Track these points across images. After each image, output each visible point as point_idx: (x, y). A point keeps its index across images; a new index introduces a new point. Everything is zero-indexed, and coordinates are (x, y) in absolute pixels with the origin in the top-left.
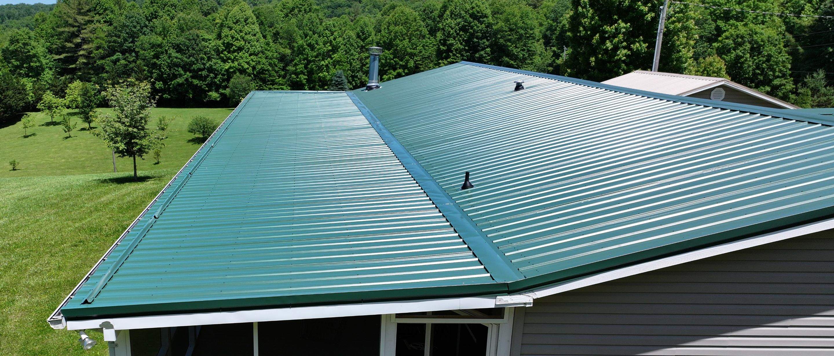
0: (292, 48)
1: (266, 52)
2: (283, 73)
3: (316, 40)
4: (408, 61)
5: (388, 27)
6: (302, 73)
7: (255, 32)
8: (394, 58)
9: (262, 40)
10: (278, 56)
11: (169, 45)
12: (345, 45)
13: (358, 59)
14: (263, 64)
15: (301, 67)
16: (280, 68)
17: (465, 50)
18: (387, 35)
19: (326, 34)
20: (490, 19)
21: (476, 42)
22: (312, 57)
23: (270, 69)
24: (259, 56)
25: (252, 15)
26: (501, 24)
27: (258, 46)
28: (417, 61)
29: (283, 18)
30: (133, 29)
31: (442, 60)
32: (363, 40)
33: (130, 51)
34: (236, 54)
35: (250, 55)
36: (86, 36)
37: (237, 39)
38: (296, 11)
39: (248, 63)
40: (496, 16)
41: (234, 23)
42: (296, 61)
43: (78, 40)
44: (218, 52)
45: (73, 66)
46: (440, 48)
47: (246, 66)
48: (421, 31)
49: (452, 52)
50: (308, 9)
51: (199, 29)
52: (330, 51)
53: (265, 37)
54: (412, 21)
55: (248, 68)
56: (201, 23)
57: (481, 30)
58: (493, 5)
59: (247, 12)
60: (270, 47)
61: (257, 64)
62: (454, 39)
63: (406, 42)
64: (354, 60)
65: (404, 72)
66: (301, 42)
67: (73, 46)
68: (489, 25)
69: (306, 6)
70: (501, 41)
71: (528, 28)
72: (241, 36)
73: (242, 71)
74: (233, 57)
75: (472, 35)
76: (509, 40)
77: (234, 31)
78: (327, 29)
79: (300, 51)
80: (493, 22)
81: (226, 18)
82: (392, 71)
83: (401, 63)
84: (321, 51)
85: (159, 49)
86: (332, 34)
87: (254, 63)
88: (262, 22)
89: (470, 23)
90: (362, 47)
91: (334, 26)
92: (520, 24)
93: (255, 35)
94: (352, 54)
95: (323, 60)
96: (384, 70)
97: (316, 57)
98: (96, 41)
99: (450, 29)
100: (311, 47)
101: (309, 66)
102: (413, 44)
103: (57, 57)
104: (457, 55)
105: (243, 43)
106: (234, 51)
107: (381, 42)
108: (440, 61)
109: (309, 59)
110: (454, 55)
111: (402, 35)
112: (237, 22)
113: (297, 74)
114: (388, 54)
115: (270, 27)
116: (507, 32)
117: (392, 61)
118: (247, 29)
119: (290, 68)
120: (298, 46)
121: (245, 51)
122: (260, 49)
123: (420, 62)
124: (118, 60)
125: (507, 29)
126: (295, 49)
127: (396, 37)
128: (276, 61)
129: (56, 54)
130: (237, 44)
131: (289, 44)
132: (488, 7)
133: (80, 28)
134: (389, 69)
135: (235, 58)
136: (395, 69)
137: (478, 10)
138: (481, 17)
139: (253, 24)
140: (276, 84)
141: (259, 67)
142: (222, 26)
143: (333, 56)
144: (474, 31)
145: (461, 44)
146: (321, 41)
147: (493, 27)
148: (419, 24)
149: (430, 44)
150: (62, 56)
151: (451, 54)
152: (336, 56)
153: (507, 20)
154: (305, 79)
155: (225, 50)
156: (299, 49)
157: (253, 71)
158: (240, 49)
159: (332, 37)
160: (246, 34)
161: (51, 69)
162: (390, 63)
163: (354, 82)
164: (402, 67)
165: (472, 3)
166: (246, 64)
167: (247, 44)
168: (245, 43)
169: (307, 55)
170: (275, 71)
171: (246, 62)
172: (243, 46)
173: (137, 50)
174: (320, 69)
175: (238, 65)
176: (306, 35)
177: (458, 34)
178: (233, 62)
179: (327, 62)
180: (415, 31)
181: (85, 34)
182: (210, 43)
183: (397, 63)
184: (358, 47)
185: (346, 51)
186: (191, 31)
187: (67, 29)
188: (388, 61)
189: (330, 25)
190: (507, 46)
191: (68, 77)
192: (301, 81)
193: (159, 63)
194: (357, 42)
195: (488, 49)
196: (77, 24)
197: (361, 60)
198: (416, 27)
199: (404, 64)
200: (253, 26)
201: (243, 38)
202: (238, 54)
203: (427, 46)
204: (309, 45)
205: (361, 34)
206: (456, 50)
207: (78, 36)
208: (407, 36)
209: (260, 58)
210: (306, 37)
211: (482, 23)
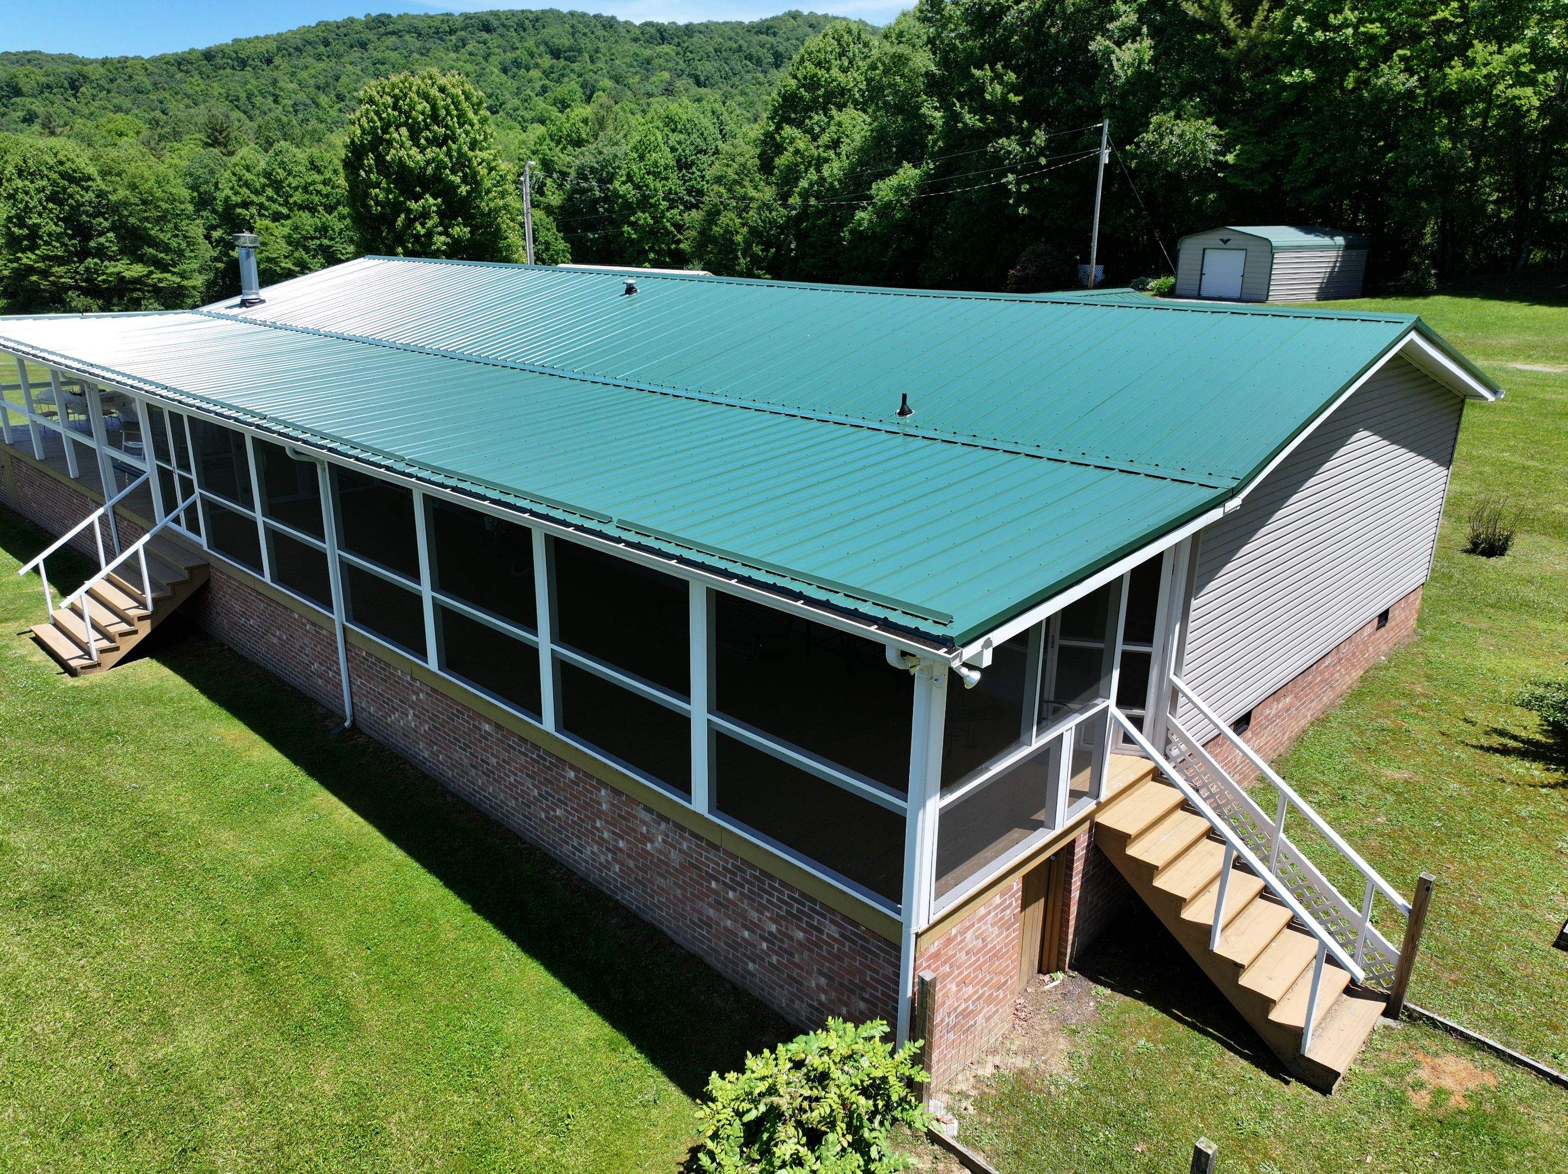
17: (67, 235)
20: (99, 184)
21: (85, 222)
26: (122, 193)
31: (23, 251)
40: (108, 178)
46: (14, 232)
49: (41, 238)
57: (90, 202)
58: (98, 160)
62: (40, 215)
68: (101, 194)
70: (132, 220)
71: (175, 200)
75: (76, 209)
76: (147, 219)
80: (107, 189)
89: (65, 189)
92: (159, 194)
99: (26, 198)
104: (54, 243)
108: (19, 255)
110: (46, 243)
116: (138, 205)
125: (137, 201)
132: (88, 162)
137: (73, 167)
138: (81, 179)
144: (76, 201)
145: (56, 225)
147: (110, 197)
151: (40, 242)
153: (133, 187)
165: (56, 154)
190: (145, 228)
195: (110, 235)
206: (50, 235)
211: (87, 189)
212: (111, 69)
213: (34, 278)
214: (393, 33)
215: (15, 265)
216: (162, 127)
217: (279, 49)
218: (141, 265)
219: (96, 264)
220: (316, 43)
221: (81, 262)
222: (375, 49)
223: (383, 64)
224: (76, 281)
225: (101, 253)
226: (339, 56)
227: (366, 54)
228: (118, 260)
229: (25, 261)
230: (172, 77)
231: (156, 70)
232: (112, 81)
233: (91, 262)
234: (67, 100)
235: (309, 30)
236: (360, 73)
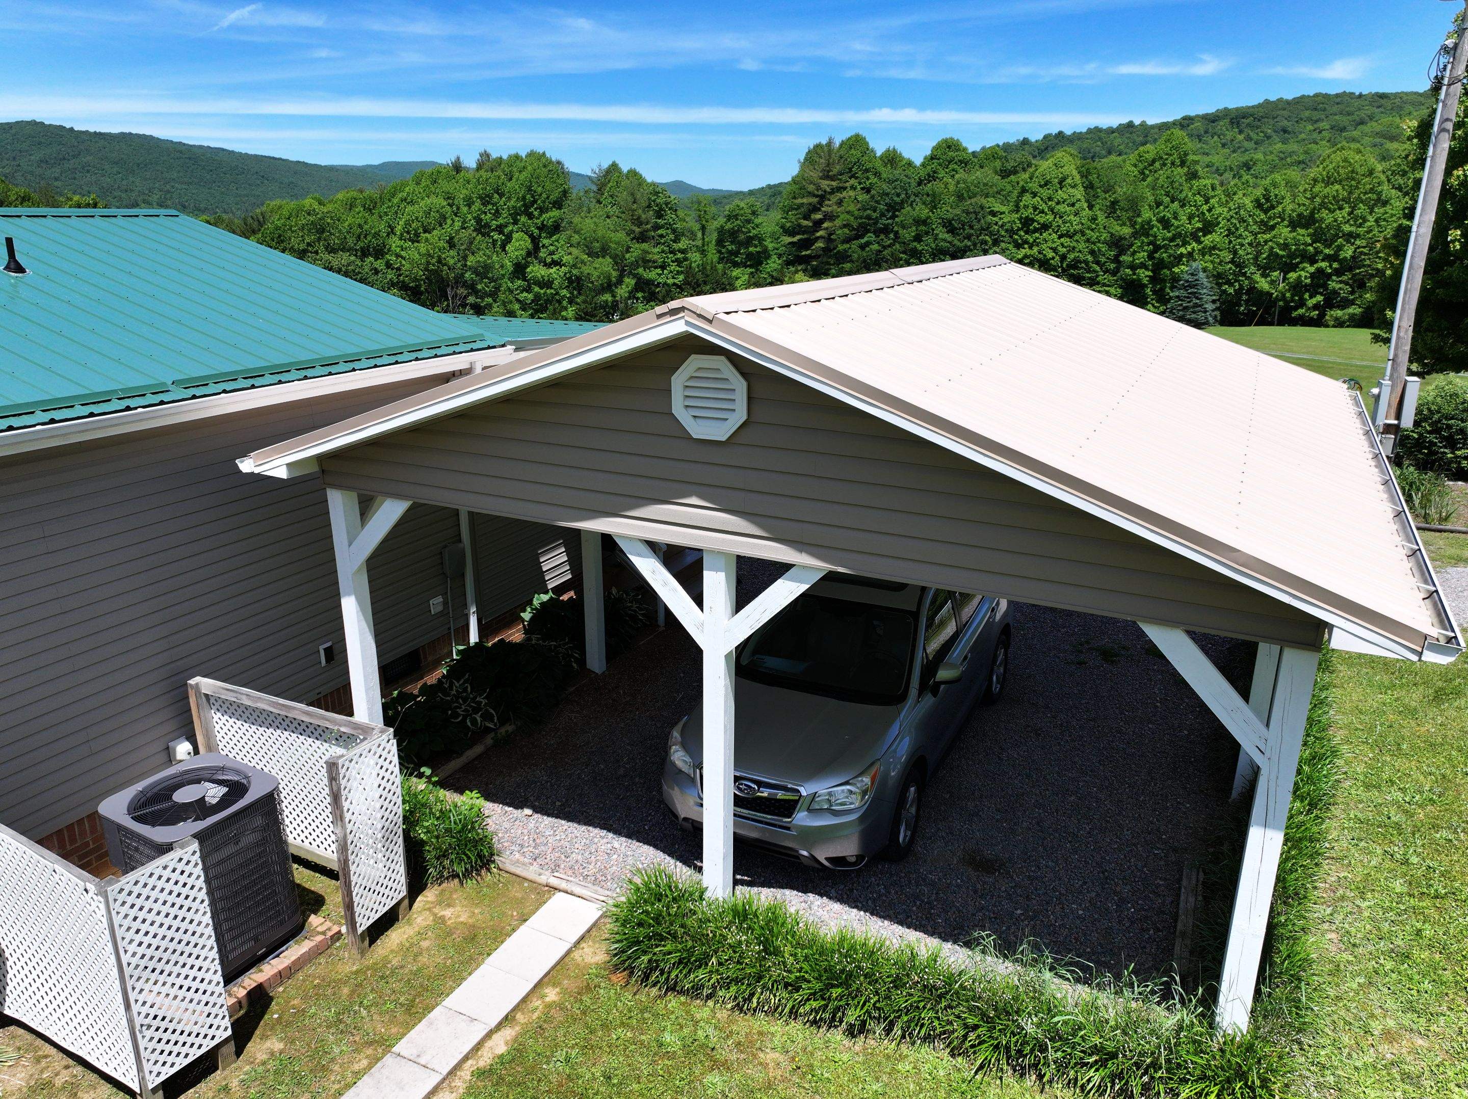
0: (1133, 225)
1: (1087, 232)
2: (1112, 266)
3: (1175, 213)
4: (1340, 248)
5: (1313, 187)
6: (1143, 266)
7: (1073, 200)
8: (1314, 242)
9: (1085, 212)
10: (1108, 238)
11: (939, 221)
12: (1228, 220)
14: (1080, 251)
15: (1142, 256)
16: (1108, 258)
18: (1307, 202)
19: (1195, 201)
22: (1164, 240)
23: (1090, 259)
24: (1076, 238)
25: (1075, 173)
27: (1075, 223)
28: (1359, 247)
30: (895, 198)
32: (1266, 212)
33: (886, 230)
34: (1037, 235)
35: (1060, 237)
36: (830, 209)
37: (1042, 212)
39: (1054, 250)
41: (1041, 186)
42: (1135, 247)
43: (818, 216)
44: (1011, 232)
45: (808, 252)
47: (1051, 254)
51: (987, 196)
52: (1199, 229)
53: (1091, 207)
54: (1363, 175)
55: (1053, 258)
56: (991, 187)
59: (1065, 168)
60: (1097, 224)
61: (1069, 251)
63: (1343, 214)
64: (1242, 245)
65: (1331, 266)
66: (1148, 215)
67: (811, 224)
72: (1049, 207)
73: (1045, 263)
74: (1031, 240)
77: (1039, 199)
78: (1199, 193)
79: (1144, 230)
81: (1031, 178)
83: (1327, 251)
84: (1182, 230)
85: (923, 228)
86: (1207, 201)
88: (1090, 183)
90: (1261, 224)
93: (1073, 205)
94: (1241, 235)
95: (1184, 245)
96: (1291, 264)
97: (1172, 240)
98: (842, 216)
100: (1165, 223)
101: (1157, 255)
102: (1356, 218)
103: (790, 239)
105: (1050, 217)
106: (1036, 230)
107: (1294, 215)
109: (1158, 243)
111: (1337, 202)
112: (1046, 184)
113: (1134, 268)
114: (1303, 235)
117: (1311, 248)
118: (1061, 195)
119: (1125, 258)
120: (1142, 223)
121: (1053, 230)
122: (1078, 227)
123: (1366, 250)
124: (868, 244)
126: (1138, 227)
127: (1323, 205)
128: (1103, 247)
129: (789, 236)
130: (1041, 219)
131: (1130, 218)
133: (822, 198)
134: (1301, 262)
135: (1035, 241)
136: (1313, 262)
139: (1073, 187)
140: (1097, 283)
141: (1071, 256)
142: (1024, 191)
143: (1202, 239)
146: (1184, 213)
150: (795, 239)
152: (1208, 240)
154: (1146, 276)
155: (1022, 229)
156: (1143, 226)
157: (1062, 262)
158: (1045, 227)
159: (1205, 207)
160: (1058, 203)
161: (780, 256)
162: (1305, 251)
163: (1236, 284)
164: (1327, 258)
166: (1050, 251)
168: (1055, 218)
169: (1155, 237)
171: (1051, 248)
172: (1050, 223)
173: (896, 229)
174: (1176, 260)
175: (1039, 253)
178: (1031, 248)
179: (1189, 248)
180: (1365, 193)
181: (829, 206)
182: (1000, 219)
183: (1317, 252)
184: (1255, 222)
185: (1229, 230)
186: (973, 200)
187: (805, 201)
188: (1302, 247)
189: (1205, 186)
191: (799, 268)
192: (1139, 280)
193: (920, 248)
194: (1254, 214)
196: (820, 193)
198: (1368, 187)
199: (1332, 252)
200: (1071, 190)
201: (1052, 210)
202: (1041, 235)
203: (1385, 220)
204: (1162, 220)
205: (1263, 201)
207: (819, 210)
208: (1347, 202)
209: (1077, 241)
210: (1158, 207)
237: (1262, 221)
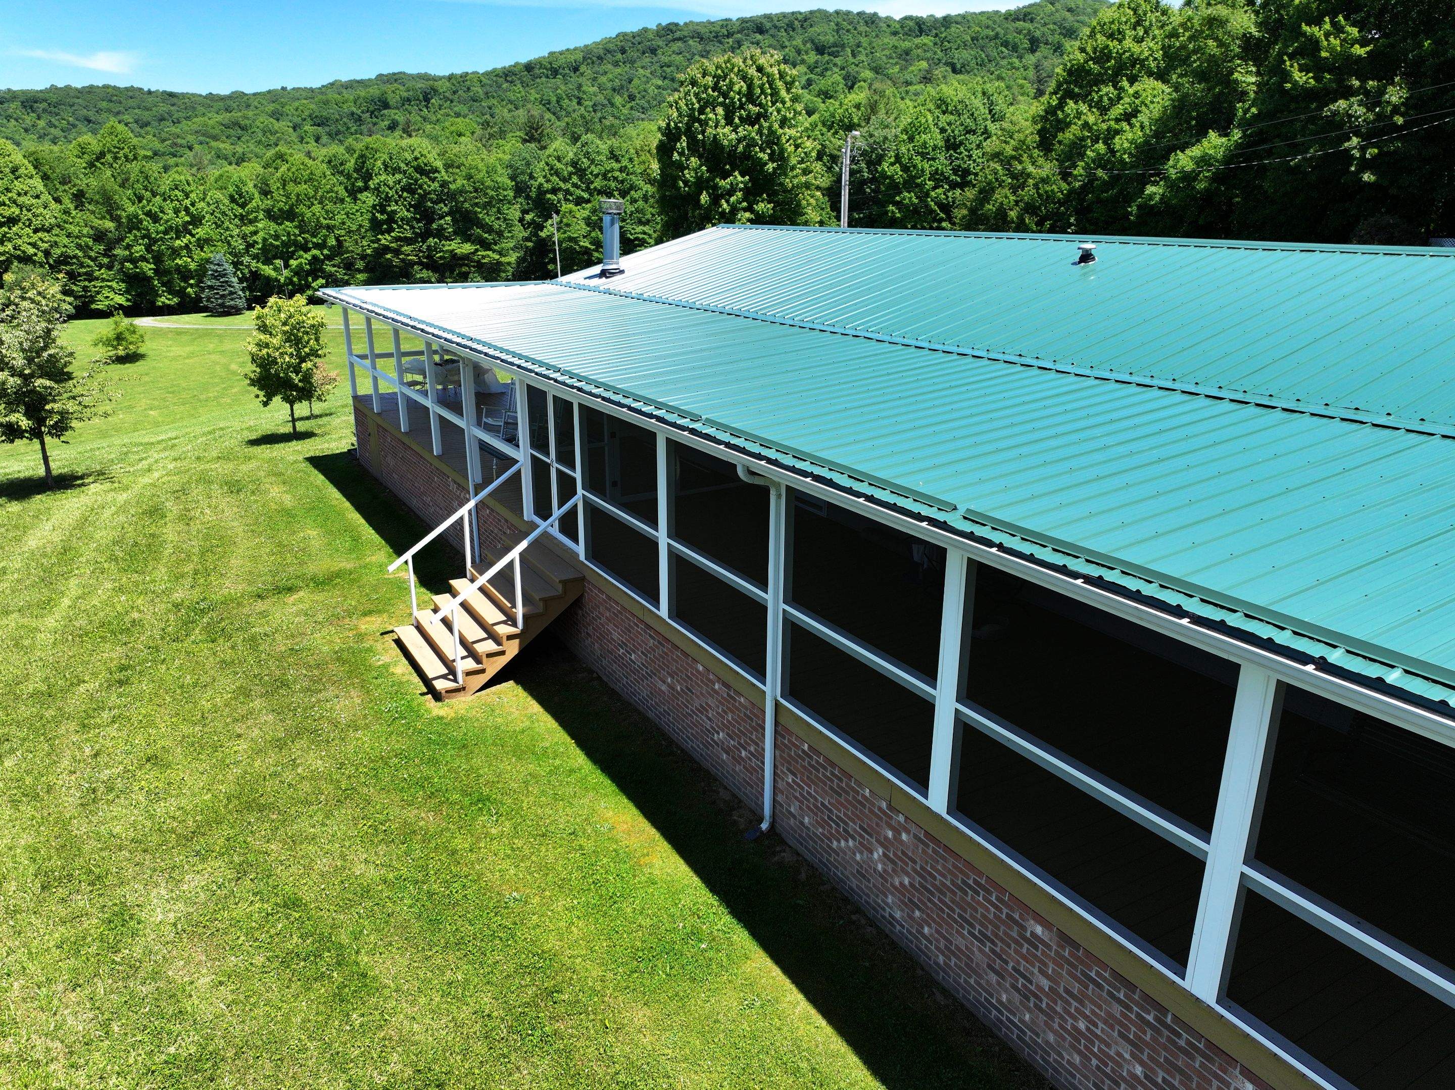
0: (116, 219)
1: (66, 226)
2: (106, 260)
3: (160, 207)
4: (324, 238)
5: (284, 185)
6: (143, 258)
7: (36, 192)
8: (302, 232)
9: (53, 205)
10: (91, 232)
12: (212, 214)
13: (238, 236)
14: (65, 246)
15: (139, 250)
17: (415, 219)
18: (283, 199)
19: (176, 196)
20: (443, 175)
21: (430, 207)
22: (157, 233)
23: (80, 254)
24: (54, 232)
25: (26, 162)
26: (460, 182)
27: (47, 217)
28: (340, 236)
29: (85, 168)
31: (383, 234)
32: (243, 206)
34: (6, 229)
35: (36, 231)
37: (6, 204)
38: (109, 157)
39: (34, 245)
40: (450, 170)
42: (127, 240)
46: (377, 218)
47: (31, 251)
48: (337, 193)
49: (396, 222)
50: (131, 156)
52: (189, 223)
53: (58, 200)
55: (36, 255)
57: (435, 191)
58: (443, 155)
59: (12, 156)
60: (73, 218)
61: (51, 246)
62: (396, 202)
63: (317, 208)
64: (232, 237)
65: (322, 254)
66: (131, 209)
68: (444, 184)
69: (126, 150)
70: (466, 205)
71: (499, 188)
73: (26, 259)
75: (423, 197)
76: (476, 204)
78: (177, 189)
79: (134, 224)
80: (449, 179)
82: (301, 253)
83: (315, 240)
84: (173, 223)
86: (187, 196)
87: (46, 245)
88: (45, 174)
89: (416, 181)
90: (242, 218)
91: (189, 184)
92: (489, 183)
93: (38, 197)
94: (228, 228)
95: (178, 238)
96: (288, 252)
97: (166, 232)
99: (387, 189)
100: (153, 217)
101: (154, 248)
102: (327, 212)
104: (405, 226)
105: (16, 210)
108: (379, 237)
109: (152, 236)
110: (400, 227)
111: (309, 199)
113: (134, 261)
115: (63, 183)
116: (471, 193)
117: (299, 238)
118: (18, 185)
119: (119, 252)
120: (128, 216)
121: (24, 224)
122: (53, 221)
123: (346, 239)
125: (471, 189)
126: (124, 220)
127: (299, 201)
128: (91, 242)
131: (109, 212)
132: (436, 157)
134: (296, 251)
136: (307, 250)
137: (425, 161)
138: (430, 172)
139: (29, 178)
140: (97, 279)
141: (57, 251)
143: (194, 232)
144: (425, 191)
145: (408, 211)
146: (169, 207)
147: (450, 186)
148: (331, 182)
149: (357, 211)
151: (395, 226)
152: (200, 232)
153: (469, 177)
154: (150, 269)
156: (129, 221)
157: (46, 258)
158: (13, 221)
159: (187, 202)
160: (19, 194)
162: (295, 240)
163: (238, 272)
164: (317, 246)
165: (413, 151)
166: (29, 247)
167: (25, 212)
168: (21, 210)
169: (148, 230)
170: (90, 258)
171: (29, 244)
172: (17, 216)
174: (175, 252)
175: (15, 249)
176: (140, 199)
177: (400, 196)
179: (185, 240)
180: (328, 192)
183: (307, 242)
184: (236, 216)
185: (215, 223)
188: (292, 237)
190: (476, 213)
192: (144, 273)
194: (232, 209)
195: (448, 218)
197: (244, 237)
198: (327, 187)
199: (320, 241)
200: (31, 181)
201: (15, 202)
202: (10, 229)
204: (149, 214)
205: (236, 196)
206: (402, 219)
208: (316, 199)
209: (56, 235)
210: (140, 201)
211: (433, 180)
212: (455, 82)
213: (389, 256)
214: (679, 39)
215: (376, 245)
216: (492, 127)
217: (584, 58)
218: (469, 244)
219: (436, 243)
220: (615, 51)
221: (424, 242)
222: (663, 54)
223: (669, 66)
224: (419, 258)
225: (440, 234)
226: (632, 62)
227: (655, 59)
228: (452, 240)
229: (383, 242)
230: (500, 87)
231: (489, 82)
232: (454, 93)
233: (431, 241)
234: (421, 110)
235: (610, 40)
236: (649, 75)
237: (241, 215)
